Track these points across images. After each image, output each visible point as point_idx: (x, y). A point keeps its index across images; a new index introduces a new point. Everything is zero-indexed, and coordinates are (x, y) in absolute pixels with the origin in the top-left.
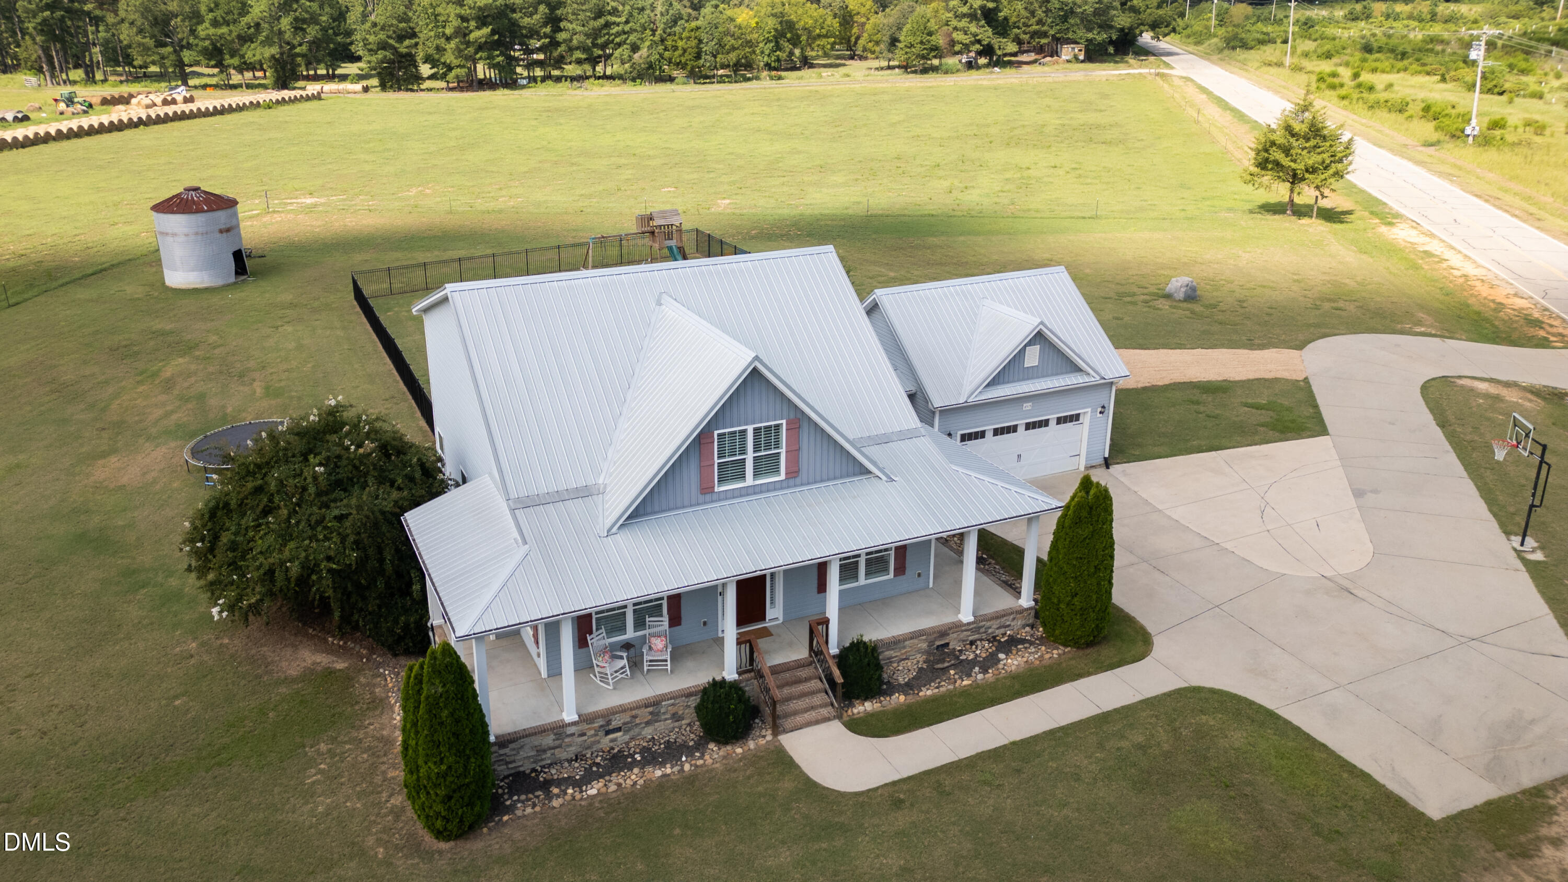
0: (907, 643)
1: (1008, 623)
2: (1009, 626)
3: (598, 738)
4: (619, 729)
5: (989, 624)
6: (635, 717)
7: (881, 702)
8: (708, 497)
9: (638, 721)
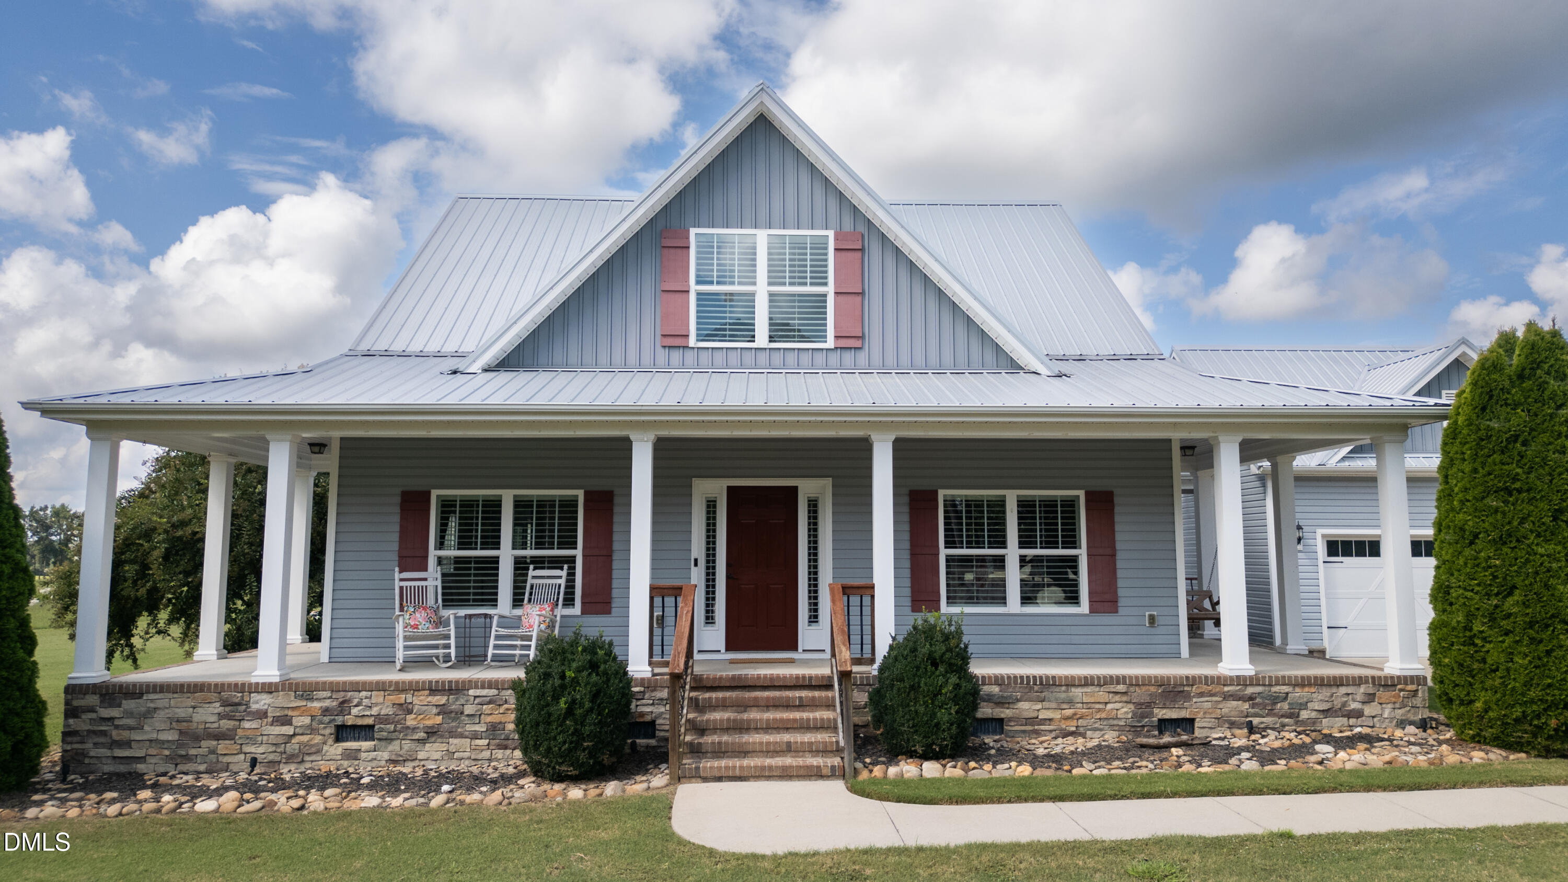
0: (1077, 692)
1: (1354, 706)
2: (1359, 714)
3: (318, 739)
4: (364, 731)
5: (1298, 694)
6: (407, 709)
7: (966, 771)
8: (676, 355)
9: (410, 721)
